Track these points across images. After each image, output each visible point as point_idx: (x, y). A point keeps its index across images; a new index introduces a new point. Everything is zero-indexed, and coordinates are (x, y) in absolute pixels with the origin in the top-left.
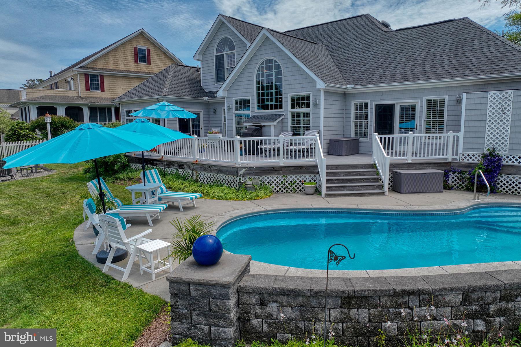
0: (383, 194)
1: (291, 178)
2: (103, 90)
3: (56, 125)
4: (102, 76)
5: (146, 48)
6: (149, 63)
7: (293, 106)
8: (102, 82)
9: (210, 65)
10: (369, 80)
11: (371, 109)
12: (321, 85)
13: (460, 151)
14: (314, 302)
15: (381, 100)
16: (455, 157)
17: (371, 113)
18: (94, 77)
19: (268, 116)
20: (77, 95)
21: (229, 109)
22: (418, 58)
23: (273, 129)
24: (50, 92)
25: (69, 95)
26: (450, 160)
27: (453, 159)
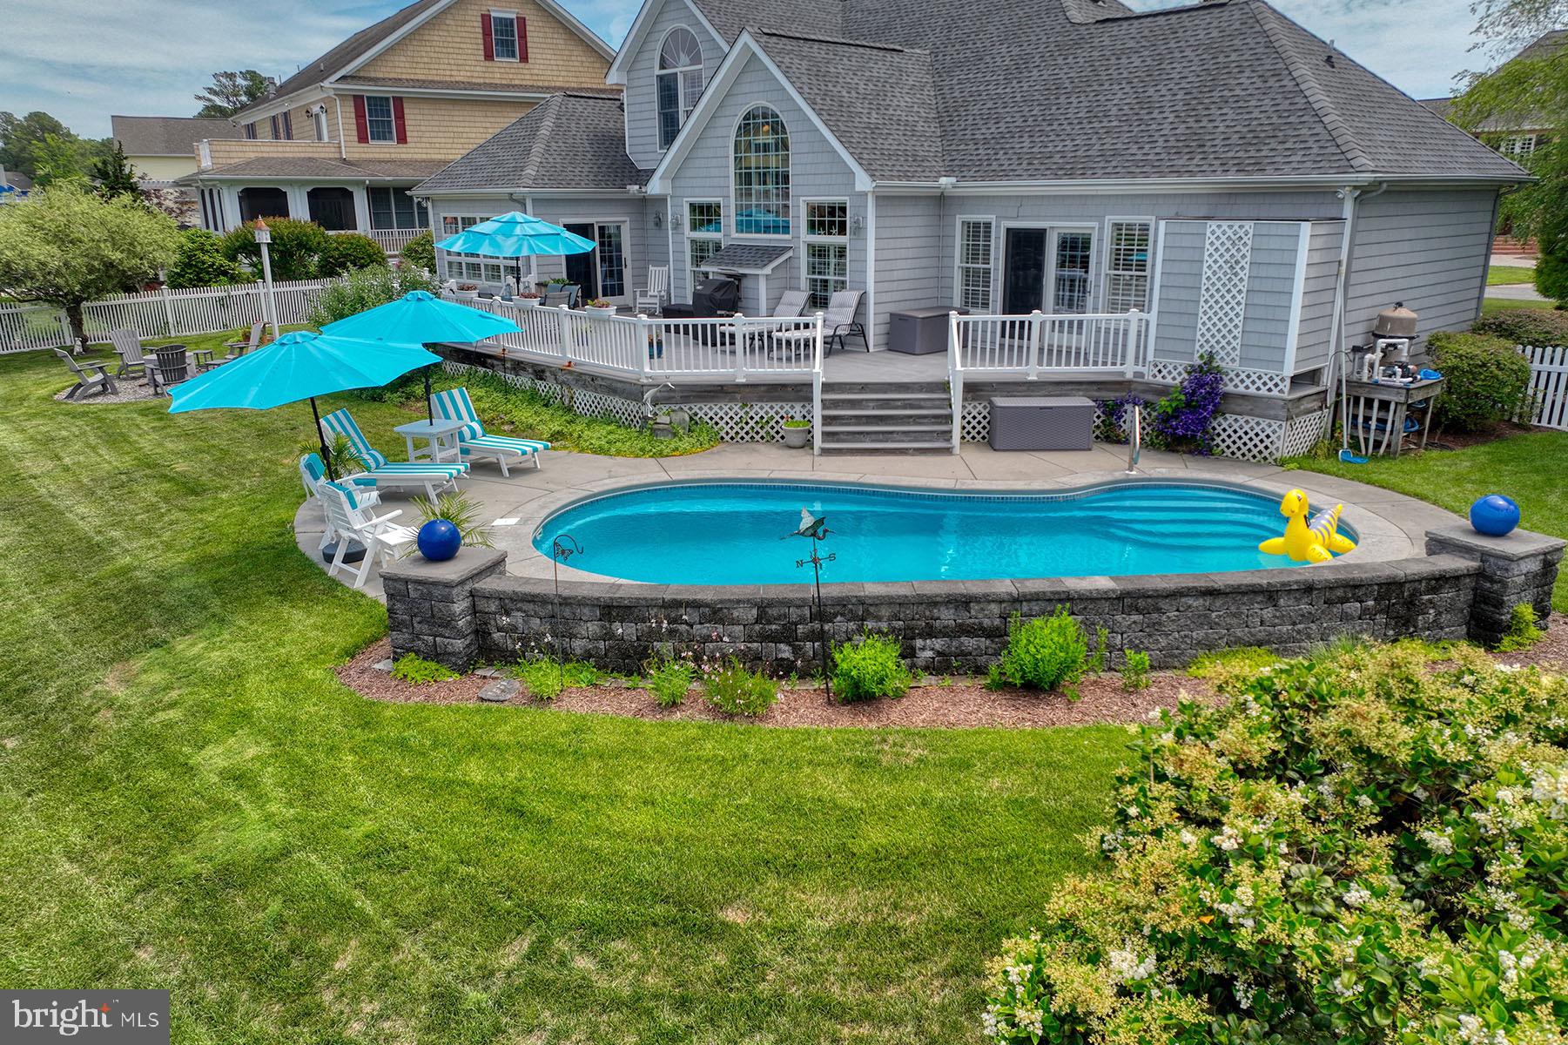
0: (948, 451)
1: (761, 409)
2: (402, 139)
3: (285, 245)
4: (399, 102)
5: (514, 16)
6: (525, 58)
7: (812, 227)
8: (400, 117)
9: (646, 98)
10: (995, 166)
11: (997, 238)
12: (863, 182)
13: (1150, 357)
14: (567, 612)
15: (1017, 217)
16: (1139, 368)
17: (997, 248)
18: (379, 104)
19: (758, 248)
20: (337, 156)
21: (677, 225)
22: (1114, 111)
23: (762, 285)
24: (268, 149)
25: (316, 155)
26: (1129, 376)
27: (1137, 374)
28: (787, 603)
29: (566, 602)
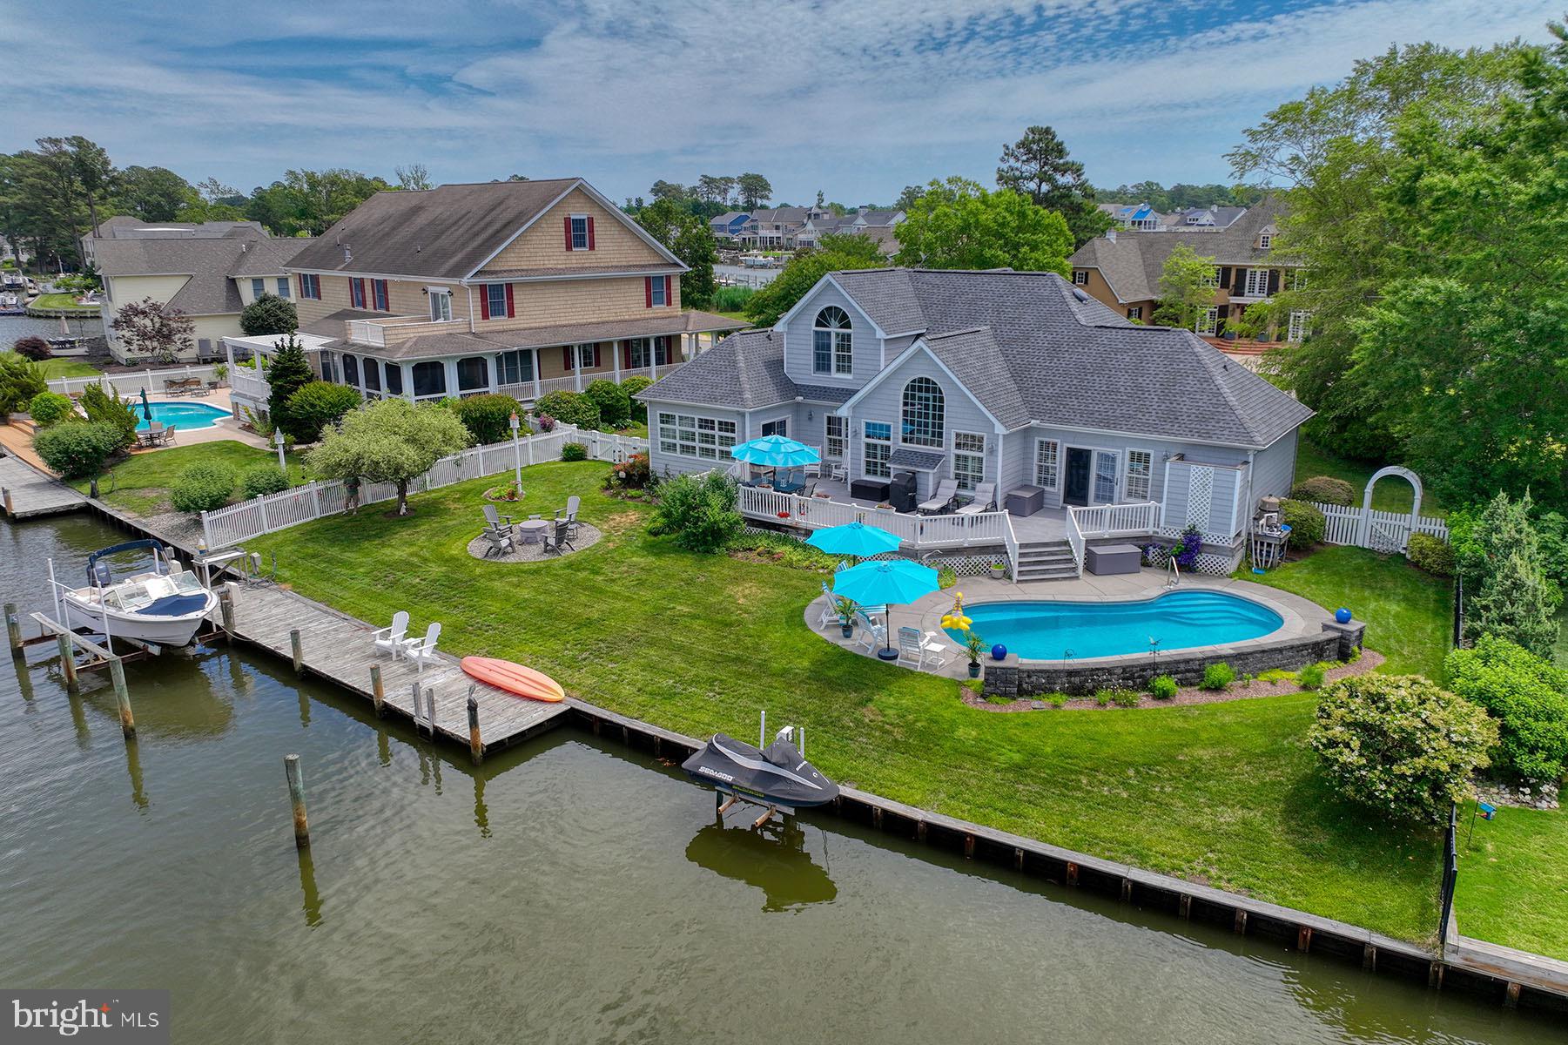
0: (1077, 578)
1: (975, 559)
2: (511, 314)
4: (510, 286)
5: (585, 217)
6: (592, 247)
7: (958, 446)
8: (510, 297)
10: (1060, 415)
11: (1061, 452)
12: (1000, 429)
13: (1162, 524)
15: (1074, 443)
16: (1156, 529)
17: (1061, 456)
18: (497, 288)
19: (922, 454)
20: (468, 330)
21: (856, 434)
22: (1122, 389)
23: (931, 478)
24: (422, 330)
25: (454, 332)
26: (1151, 533)
27: (1154, 532)
28: (1133, 666)
29: (1056, 671)
